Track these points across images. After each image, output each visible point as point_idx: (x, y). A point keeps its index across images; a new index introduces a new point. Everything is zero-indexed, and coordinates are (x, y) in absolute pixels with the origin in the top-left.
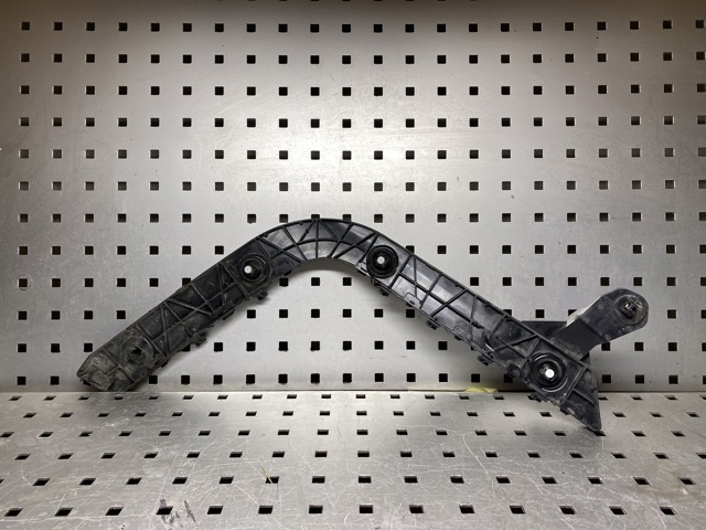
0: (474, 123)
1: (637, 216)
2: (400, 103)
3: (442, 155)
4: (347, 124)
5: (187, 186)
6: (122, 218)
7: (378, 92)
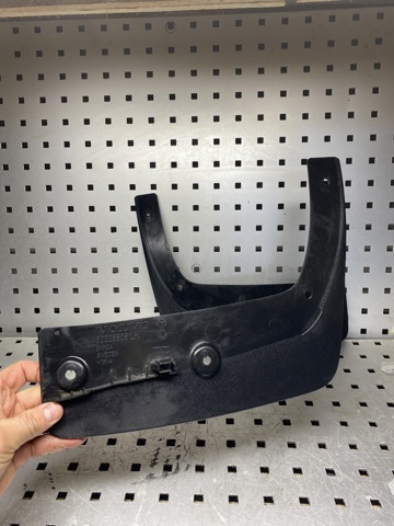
0: (260, 163)
1: (368, 227)
2: (211, 150)
3: (238, 186)
4: (174, 165)
5: (71, 209)
6: (31, 231)
7: (195, 142)
